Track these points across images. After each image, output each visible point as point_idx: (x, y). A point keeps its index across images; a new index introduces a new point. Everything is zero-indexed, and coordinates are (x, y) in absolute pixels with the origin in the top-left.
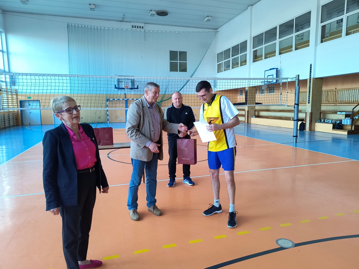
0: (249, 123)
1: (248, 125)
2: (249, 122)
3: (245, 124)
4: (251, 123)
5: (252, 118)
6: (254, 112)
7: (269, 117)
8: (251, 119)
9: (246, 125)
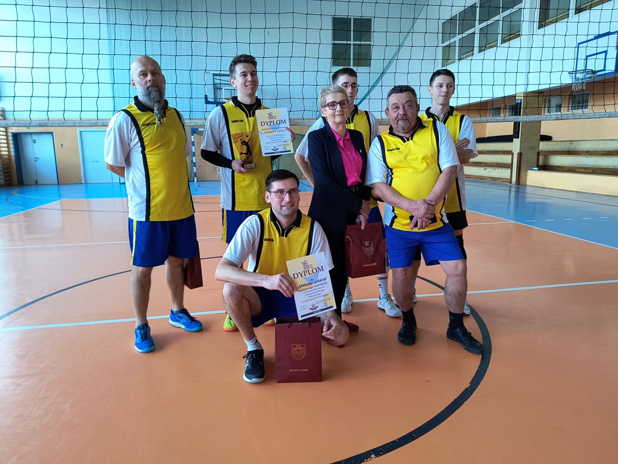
0: (520, 183)
1: (518, 188)
2: (522, 180)
3: (510, 187)
4: (528, 184)
5: (530, 173)
6: (535, 156)
7: (577, 170)
8: (526, 175)
9: (513, 189)
